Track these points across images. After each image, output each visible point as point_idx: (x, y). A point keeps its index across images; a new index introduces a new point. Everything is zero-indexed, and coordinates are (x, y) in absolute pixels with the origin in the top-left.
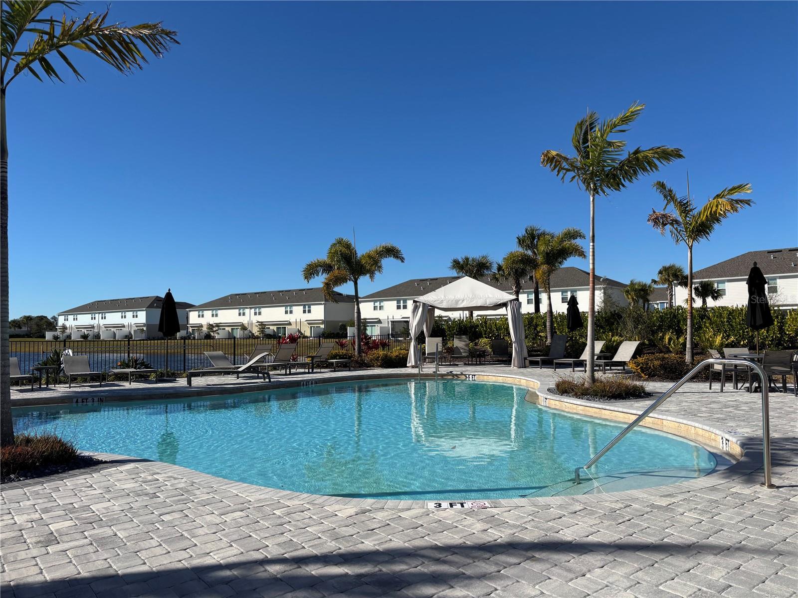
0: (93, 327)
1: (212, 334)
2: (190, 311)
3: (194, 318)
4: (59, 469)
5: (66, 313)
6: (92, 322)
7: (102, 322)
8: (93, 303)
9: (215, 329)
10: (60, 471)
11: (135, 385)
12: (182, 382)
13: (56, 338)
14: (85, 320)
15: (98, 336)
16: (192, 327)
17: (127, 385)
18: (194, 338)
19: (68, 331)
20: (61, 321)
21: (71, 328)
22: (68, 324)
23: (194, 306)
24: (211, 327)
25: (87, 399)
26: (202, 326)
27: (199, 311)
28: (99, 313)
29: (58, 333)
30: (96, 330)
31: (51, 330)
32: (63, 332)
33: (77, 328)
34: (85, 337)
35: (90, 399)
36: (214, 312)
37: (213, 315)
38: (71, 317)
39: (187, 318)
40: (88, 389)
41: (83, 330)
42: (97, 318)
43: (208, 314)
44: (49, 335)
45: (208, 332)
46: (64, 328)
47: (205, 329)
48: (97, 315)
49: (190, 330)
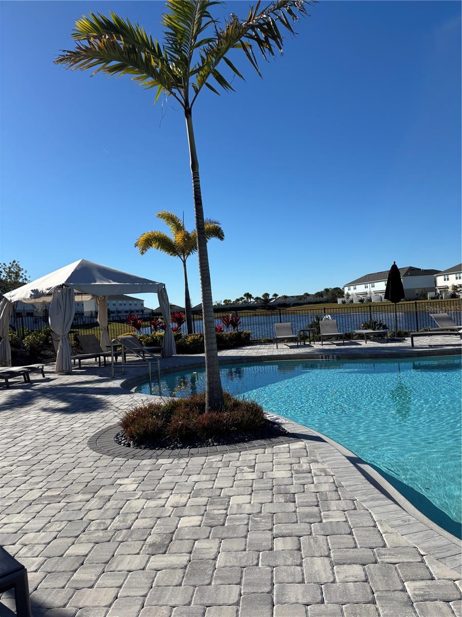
0: (366, 293)
1: (457, 294)
2: (437, 276)
3: (441, 281)
4: (246, 438)
5: (349, 285)
6: (365, 290)
7: (373, 290)
8: (366, 276)
9: (459, 290)
10: (246, 439)
11: (371, 344)
12: (408, 342)
13: (344, 302)
14: (361, 289)
15: (370, 300)
16: (439, 289)
17: (364, 344)
18: (442, 298)
19: (351, 297)
20: (346, 290)
21: (353, 295)
22: (350, 292)
23: (441, 271)
24: (455, 288)
25: (328, 356)
26: (448, 288)
27: (444, 275)
28: (370, 283)
29: (345, 299)
30: (368, 296)
31: (339, 297)
32: (348, 298)
33: (356, 295)
34: (361, 301)
35: (331, 356)
36: (458, 275)
37: (457, 278)
38: (352, 288)
39: (435, 282)
40: (334, 347)
41: (360, 296)
42: (369, 287)
43: (452, 277)
44: (340, 301)
45: (454, 292)
46: (348, 295)
47: (450, 290)
48: (368, 285)
49: (438, 291)
